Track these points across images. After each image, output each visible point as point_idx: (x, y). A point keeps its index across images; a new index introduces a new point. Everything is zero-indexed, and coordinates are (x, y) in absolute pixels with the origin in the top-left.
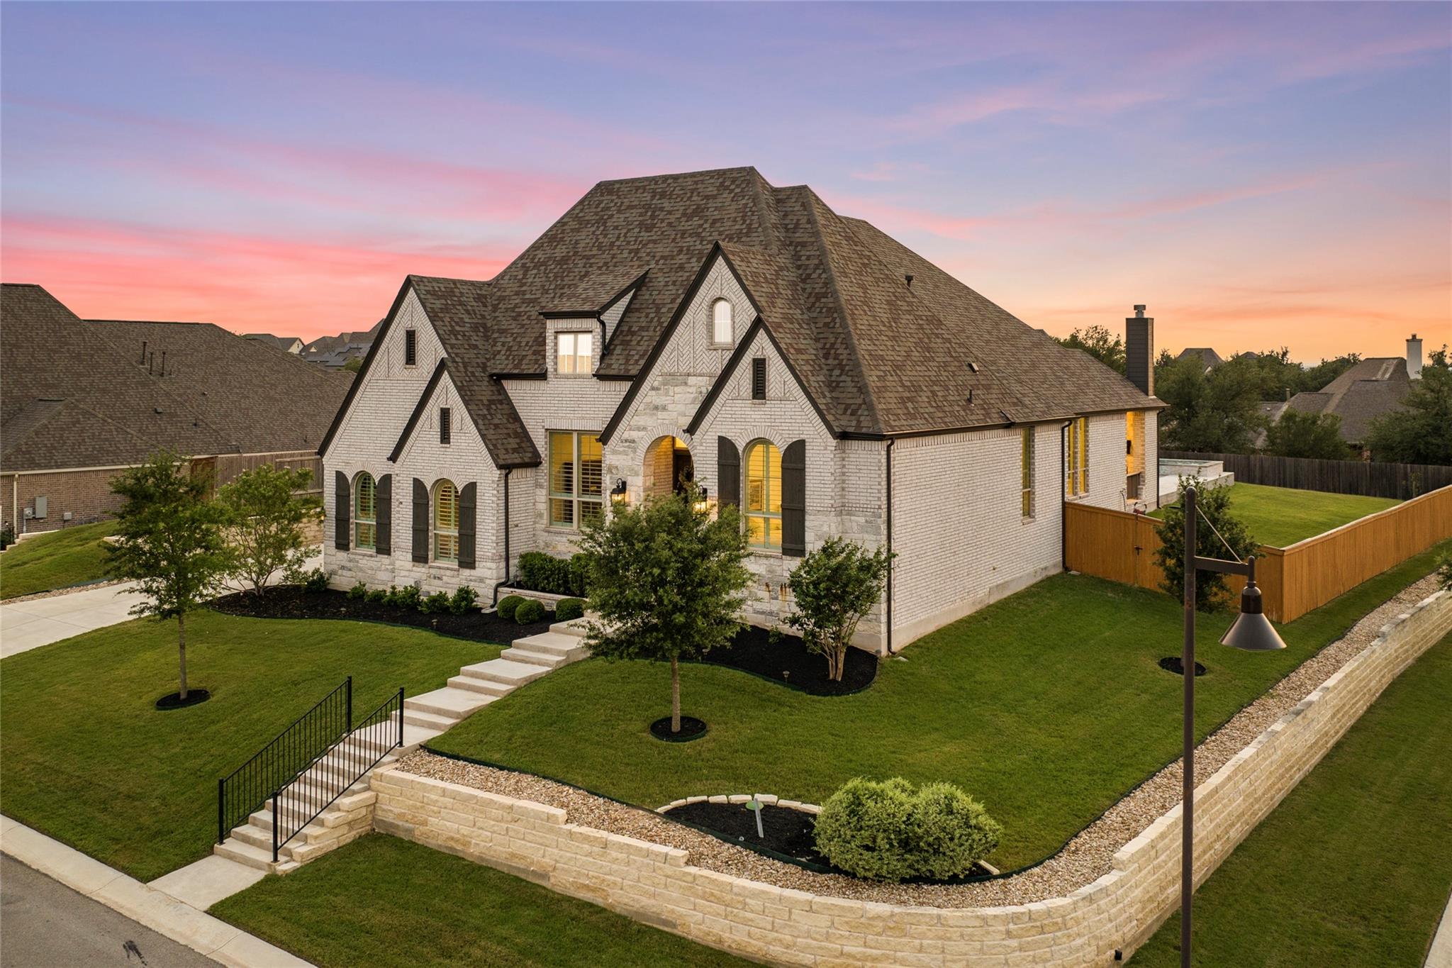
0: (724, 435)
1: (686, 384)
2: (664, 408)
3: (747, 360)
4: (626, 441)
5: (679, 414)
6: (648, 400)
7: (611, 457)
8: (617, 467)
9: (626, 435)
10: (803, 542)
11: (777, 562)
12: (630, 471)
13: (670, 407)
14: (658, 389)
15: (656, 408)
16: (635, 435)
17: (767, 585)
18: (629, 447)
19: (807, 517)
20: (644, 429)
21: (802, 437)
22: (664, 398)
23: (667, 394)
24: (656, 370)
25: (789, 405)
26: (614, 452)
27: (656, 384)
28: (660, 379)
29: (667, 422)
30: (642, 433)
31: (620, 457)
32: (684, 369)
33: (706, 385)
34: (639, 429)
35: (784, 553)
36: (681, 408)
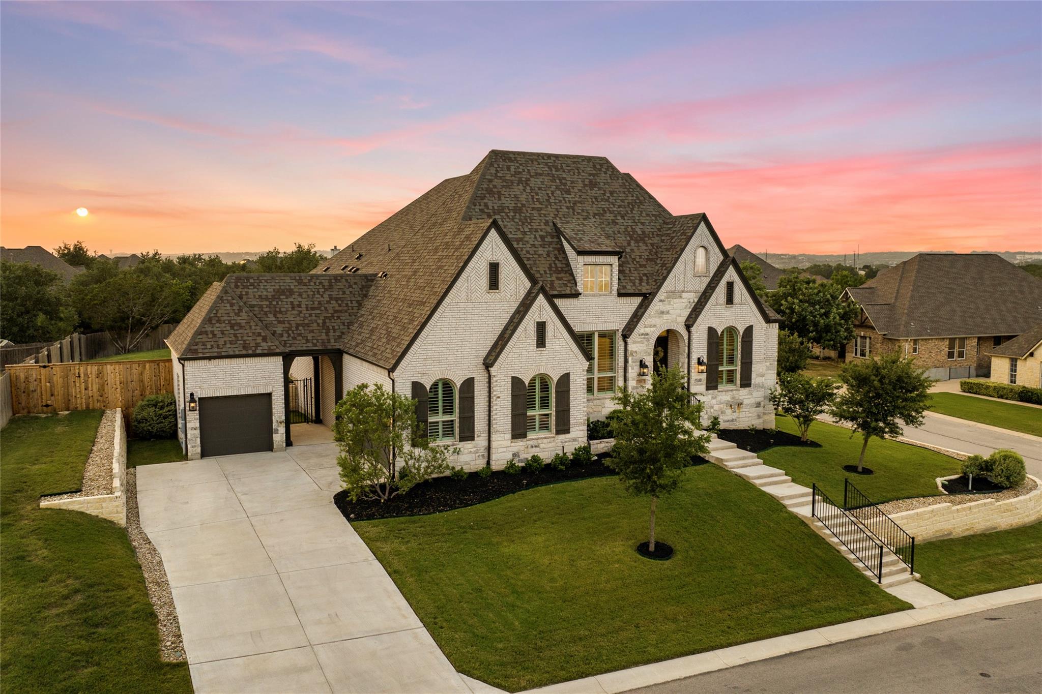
0: (710, 326)
1: (681, 297)
2: (668, 312)
3: (723, 283)
4: (642, 335)
5: (677, 316)
6: (657, 308)
7: (632, 346)
8: (636, 352)
9: (642, 331)
10: (750, 379)
11: (737, 392)
12: (645, 353)
13: (671, 312)
14: (664, 301)
15: (663, 313)
16: (648, 330)
17: (731, 406)
18: (644, 338)
19: (753, 366)
20: (655, 326)
21: (751, 324)
22: (668, 306)
23: (669, 304)
24: (663, 289)
25: (745, 307)
26: (635, 342)
27: (662, 298)
28: (665, 294)
29: (669, 321)
30: (653, 329)
31: (637, 345)
32: (680, 288)
33: (693, 298)
34: (651, 326)
35: (741, 387)
36: (678, 312)
